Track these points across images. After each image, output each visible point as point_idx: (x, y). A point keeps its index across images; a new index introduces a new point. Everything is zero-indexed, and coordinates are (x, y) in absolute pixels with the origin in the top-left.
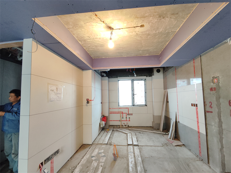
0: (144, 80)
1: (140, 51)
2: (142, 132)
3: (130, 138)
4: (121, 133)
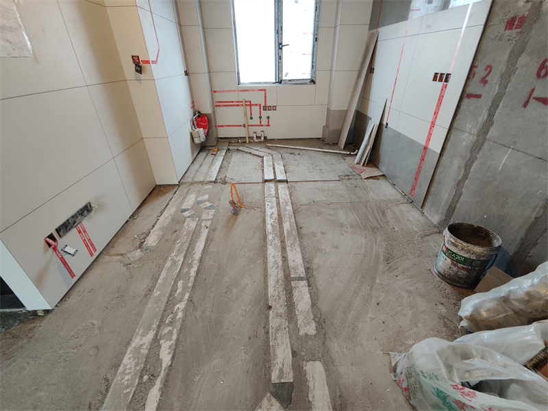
2: (296, 152)
3: (269, 166)
4: (248, 156)
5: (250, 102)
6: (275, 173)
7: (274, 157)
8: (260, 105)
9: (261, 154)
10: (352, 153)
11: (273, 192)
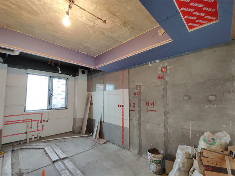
0: (66, 80)
1: (81, 45)
2: (63, 141)
3: (51, 152)
5: (32, 119)
6: (57, 155)
7: (51, 146)
8: (38, 120)
9: (41, 147)
10: (90, 135)
11: (63, 167)
